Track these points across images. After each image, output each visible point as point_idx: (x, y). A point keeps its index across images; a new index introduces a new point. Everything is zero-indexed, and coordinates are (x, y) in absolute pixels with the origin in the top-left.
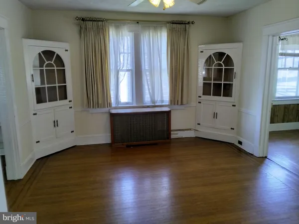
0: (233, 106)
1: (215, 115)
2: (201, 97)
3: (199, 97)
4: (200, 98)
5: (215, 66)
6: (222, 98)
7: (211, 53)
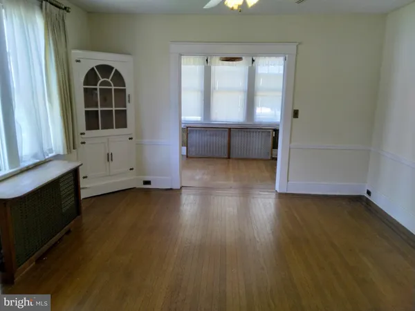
0: (130, 139)
1: (109, 157)
2: (83, 134)
3: (82, 134)
4: (83, 136)
5: (100, 85)
6: (114, 131)
7: (93, 64)
